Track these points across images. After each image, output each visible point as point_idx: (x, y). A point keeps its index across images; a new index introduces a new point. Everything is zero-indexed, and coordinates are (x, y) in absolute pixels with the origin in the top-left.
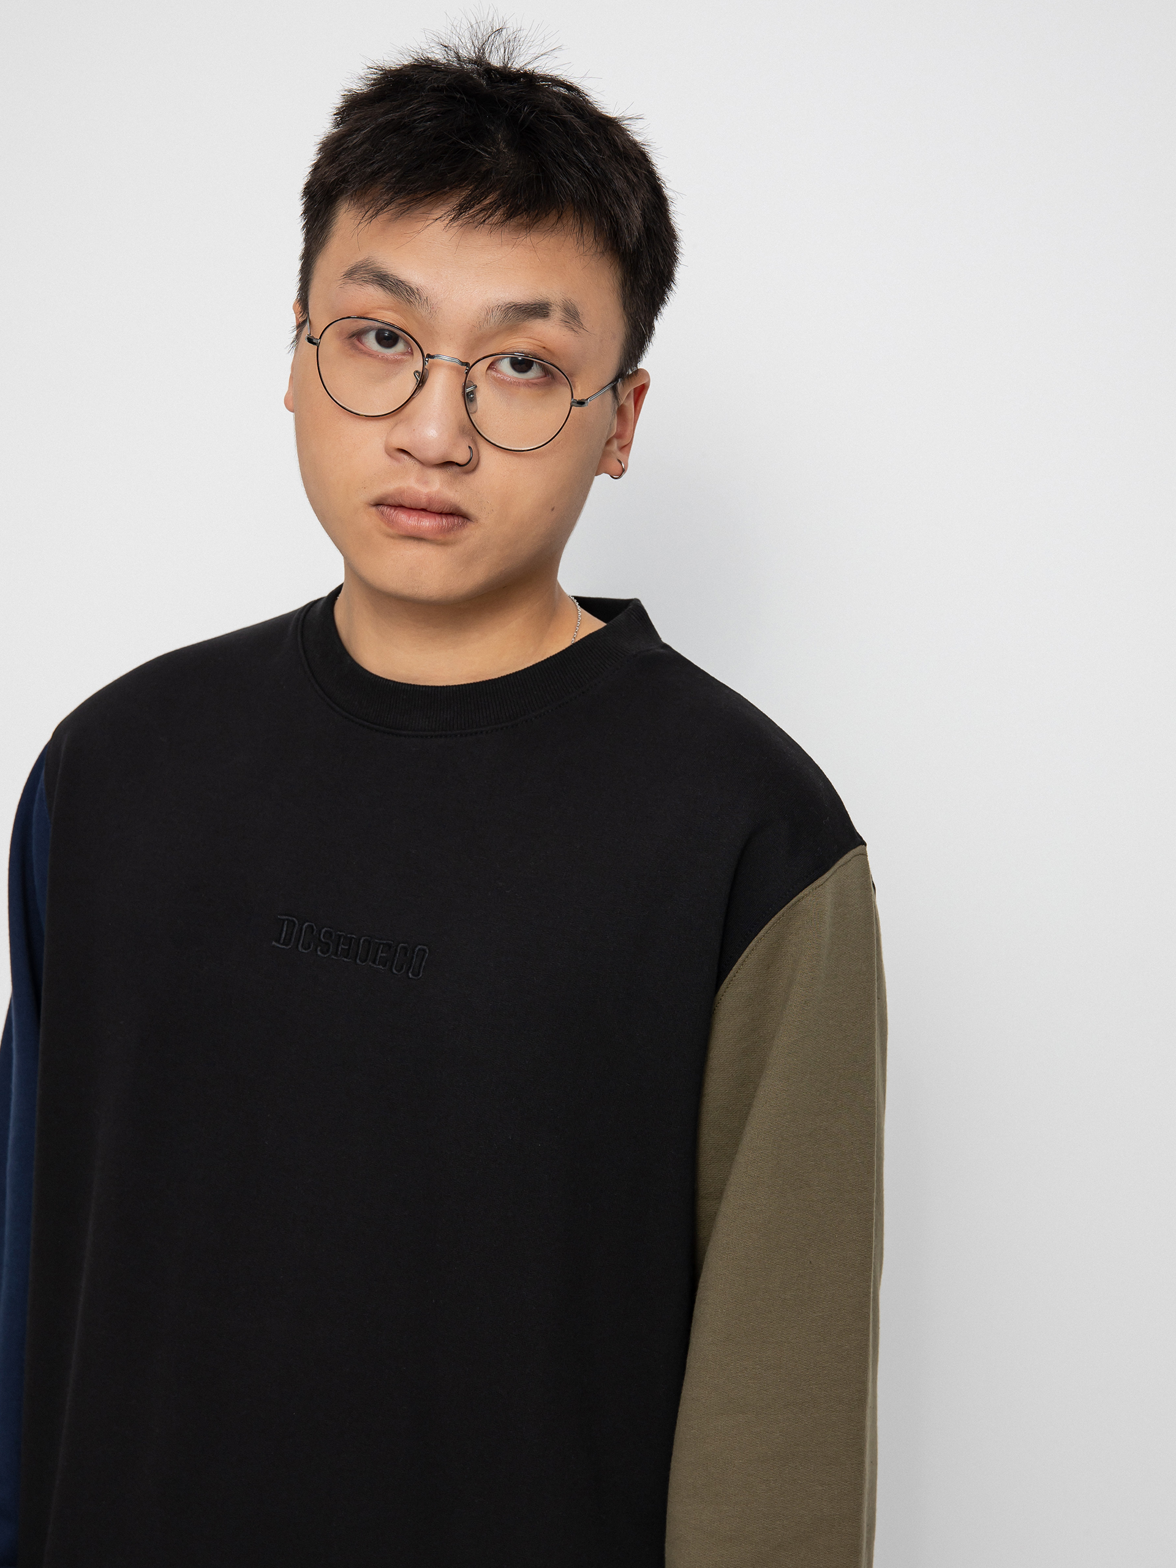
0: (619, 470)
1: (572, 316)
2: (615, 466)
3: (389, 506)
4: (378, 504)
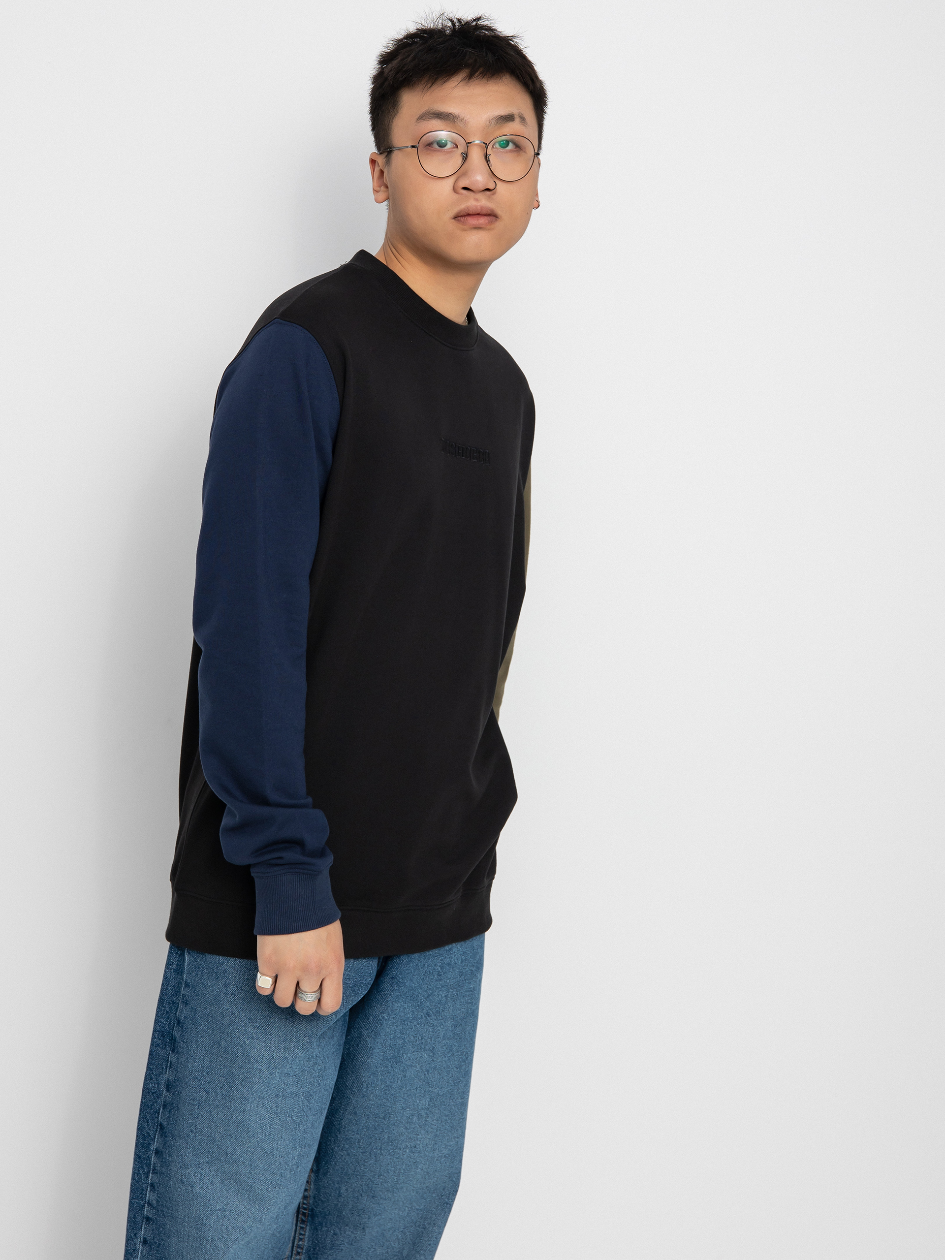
0: (537, 206)
1: (523, 119)
2: (536, 204)
3: (462, 216)
4: (457, 217)
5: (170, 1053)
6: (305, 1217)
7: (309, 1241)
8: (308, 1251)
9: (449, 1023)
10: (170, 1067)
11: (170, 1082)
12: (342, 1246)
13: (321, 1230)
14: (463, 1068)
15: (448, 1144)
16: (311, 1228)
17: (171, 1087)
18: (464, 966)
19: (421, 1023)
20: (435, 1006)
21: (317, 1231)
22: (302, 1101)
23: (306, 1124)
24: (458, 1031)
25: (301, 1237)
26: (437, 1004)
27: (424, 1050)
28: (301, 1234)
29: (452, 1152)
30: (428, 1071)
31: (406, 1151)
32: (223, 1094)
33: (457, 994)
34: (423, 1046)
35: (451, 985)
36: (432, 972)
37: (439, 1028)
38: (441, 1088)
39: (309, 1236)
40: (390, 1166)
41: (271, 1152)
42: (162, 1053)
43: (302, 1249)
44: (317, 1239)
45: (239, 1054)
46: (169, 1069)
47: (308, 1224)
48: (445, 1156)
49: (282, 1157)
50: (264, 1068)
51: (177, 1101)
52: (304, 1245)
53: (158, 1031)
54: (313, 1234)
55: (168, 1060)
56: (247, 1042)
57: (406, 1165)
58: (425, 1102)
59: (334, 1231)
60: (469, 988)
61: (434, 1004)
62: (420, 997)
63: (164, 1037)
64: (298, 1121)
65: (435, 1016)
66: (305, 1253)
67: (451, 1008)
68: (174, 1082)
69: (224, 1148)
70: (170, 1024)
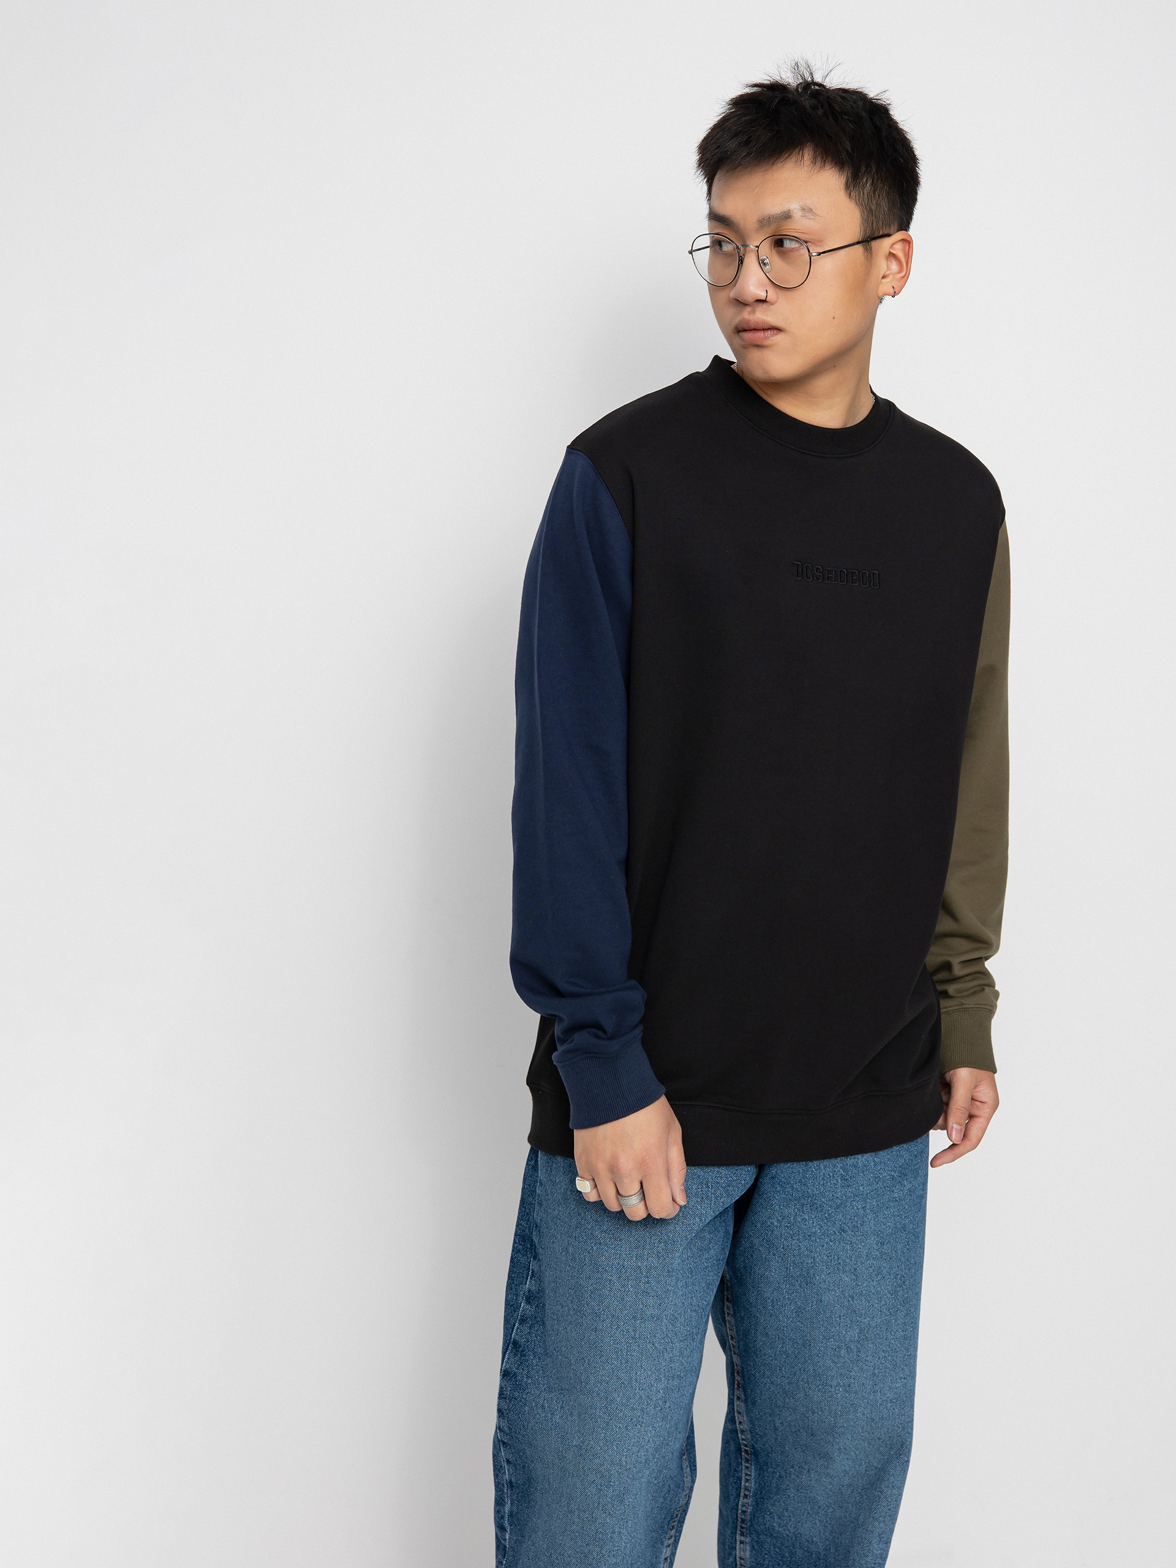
5: (530, 1260)
6: (748, 1454)
7: (756, 1483)
8: (755, 1494)
9: (872, 1240)
10: (533, 1276)
11: (532, 1293)
12: (788, 1491)
13: (767, 1471)
14: (900, 1294)
15: (893, 1386)
16: (757, 1468)
17: (534, 1299)
18: (879, 1170)
19: (835, 1240)
20: (850, 1219)
21: (763, 1473)
22: (666, 1325)
23: (672, 1351)
24: (886, 1248)
25: (747, 1477)
26: (853, 1218)
27: (844, 1272)
28: (746, 1474)
29: (899, 1397)
30: (853, 1298)
31: (839, 1390)
32: (574, 1309)
33: (878, 1205)
34: (841, 1268)
35: (867, 1194)
36: (831, 1175)
37: (860, 1246)
38: (873, 1318)
39: (755, 1476)
40: (823, 1404)
41: (629, 1383)
42: (523, 1260)
43: (750, 1491)
44: (763, 1481)
45: (586, 1262)
46: (531, 1278)
47: (753, 1463)
48: (891, 1401)
49: (642, 1390)
50: (614, 1279)
51: (542, 1314)
52: (751, 1487)
53: (518, 1235)
54: (759, 1475)
55: (529, 1268)
56: (595, 1248)
57: (842, 1406)
58: (854, 1333)
59: (780, 1473)
60: (894, 1198)
61: (848, 1217)
62: (826, 1207)
63: (525, 1242)
64: (662, 1348)
65: (852, 1231)
66: (753, 1496)
67: (873, 1222)
68: (538, 1293)
69: (579, 1375)
70: (530, 1227)
